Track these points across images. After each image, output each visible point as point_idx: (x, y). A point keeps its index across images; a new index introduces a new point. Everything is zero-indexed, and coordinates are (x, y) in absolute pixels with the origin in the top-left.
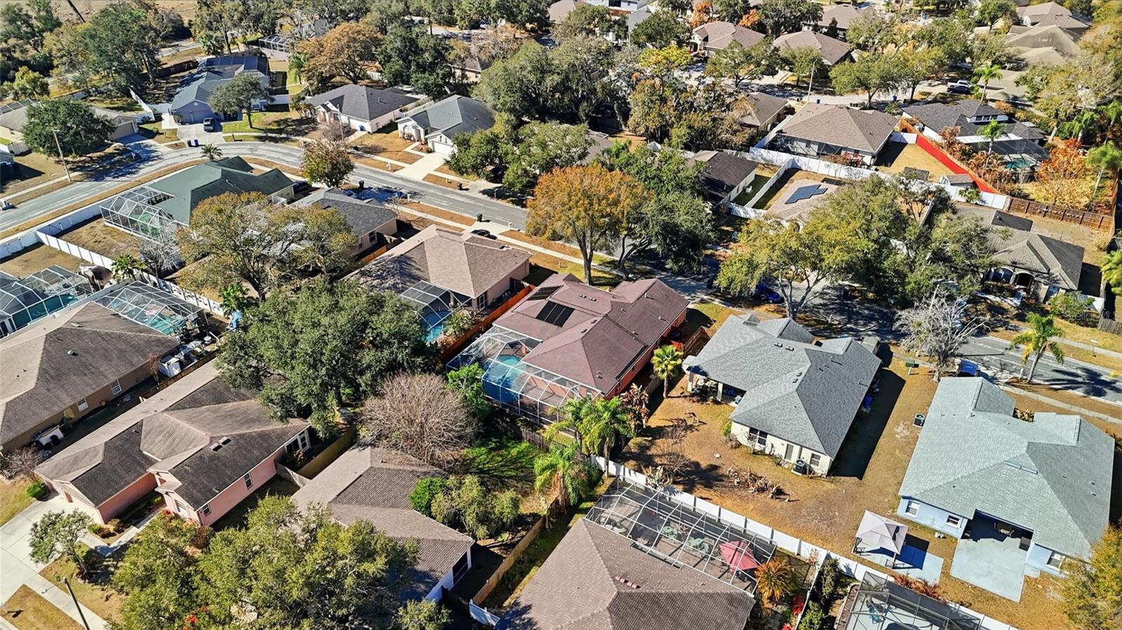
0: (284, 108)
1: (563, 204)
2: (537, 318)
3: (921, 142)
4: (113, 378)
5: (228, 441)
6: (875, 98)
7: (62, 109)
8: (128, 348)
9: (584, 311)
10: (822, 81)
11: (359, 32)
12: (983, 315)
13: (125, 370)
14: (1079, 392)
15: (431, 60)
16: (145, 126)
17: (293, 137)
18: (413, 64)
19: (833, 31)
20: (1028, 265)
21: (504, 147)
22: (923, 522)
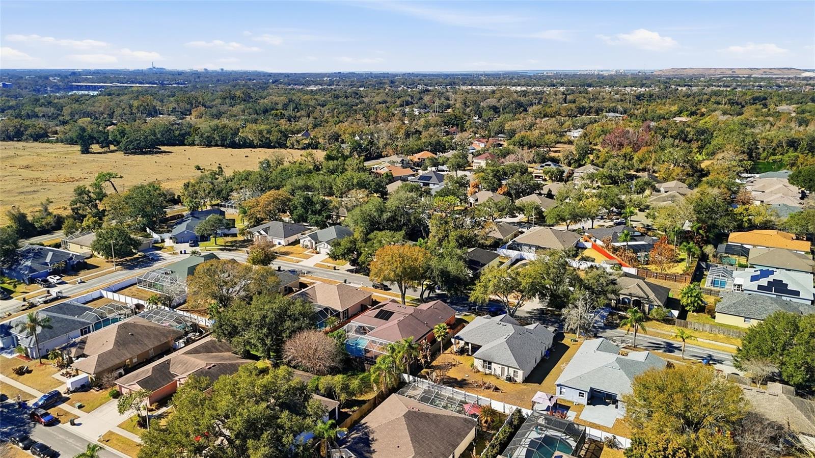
0: (235, 235)
1: (389, 261)
2: (375, 317)
3: (595, 247)
4: (151, 347)
5: (214, 366)
6: (570, 227)
7: (116, 232)
8: (159, 333)
9: (399, 313)
10: (541, 219)
11: (279, 195)
12: (616, 320)
13: (157, 344)
14: (661, 351)
15: (319, 208)
16: (156, 245)
17: (240, 249)
18: (310, 210)
19: (550, 195)
20: (637, 294)
21: (359, 244)
22: (568, 399)
